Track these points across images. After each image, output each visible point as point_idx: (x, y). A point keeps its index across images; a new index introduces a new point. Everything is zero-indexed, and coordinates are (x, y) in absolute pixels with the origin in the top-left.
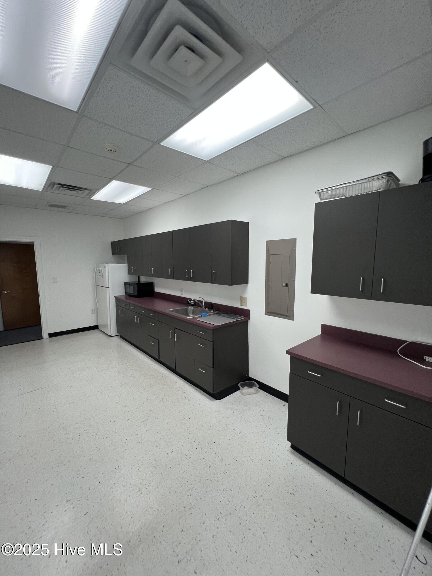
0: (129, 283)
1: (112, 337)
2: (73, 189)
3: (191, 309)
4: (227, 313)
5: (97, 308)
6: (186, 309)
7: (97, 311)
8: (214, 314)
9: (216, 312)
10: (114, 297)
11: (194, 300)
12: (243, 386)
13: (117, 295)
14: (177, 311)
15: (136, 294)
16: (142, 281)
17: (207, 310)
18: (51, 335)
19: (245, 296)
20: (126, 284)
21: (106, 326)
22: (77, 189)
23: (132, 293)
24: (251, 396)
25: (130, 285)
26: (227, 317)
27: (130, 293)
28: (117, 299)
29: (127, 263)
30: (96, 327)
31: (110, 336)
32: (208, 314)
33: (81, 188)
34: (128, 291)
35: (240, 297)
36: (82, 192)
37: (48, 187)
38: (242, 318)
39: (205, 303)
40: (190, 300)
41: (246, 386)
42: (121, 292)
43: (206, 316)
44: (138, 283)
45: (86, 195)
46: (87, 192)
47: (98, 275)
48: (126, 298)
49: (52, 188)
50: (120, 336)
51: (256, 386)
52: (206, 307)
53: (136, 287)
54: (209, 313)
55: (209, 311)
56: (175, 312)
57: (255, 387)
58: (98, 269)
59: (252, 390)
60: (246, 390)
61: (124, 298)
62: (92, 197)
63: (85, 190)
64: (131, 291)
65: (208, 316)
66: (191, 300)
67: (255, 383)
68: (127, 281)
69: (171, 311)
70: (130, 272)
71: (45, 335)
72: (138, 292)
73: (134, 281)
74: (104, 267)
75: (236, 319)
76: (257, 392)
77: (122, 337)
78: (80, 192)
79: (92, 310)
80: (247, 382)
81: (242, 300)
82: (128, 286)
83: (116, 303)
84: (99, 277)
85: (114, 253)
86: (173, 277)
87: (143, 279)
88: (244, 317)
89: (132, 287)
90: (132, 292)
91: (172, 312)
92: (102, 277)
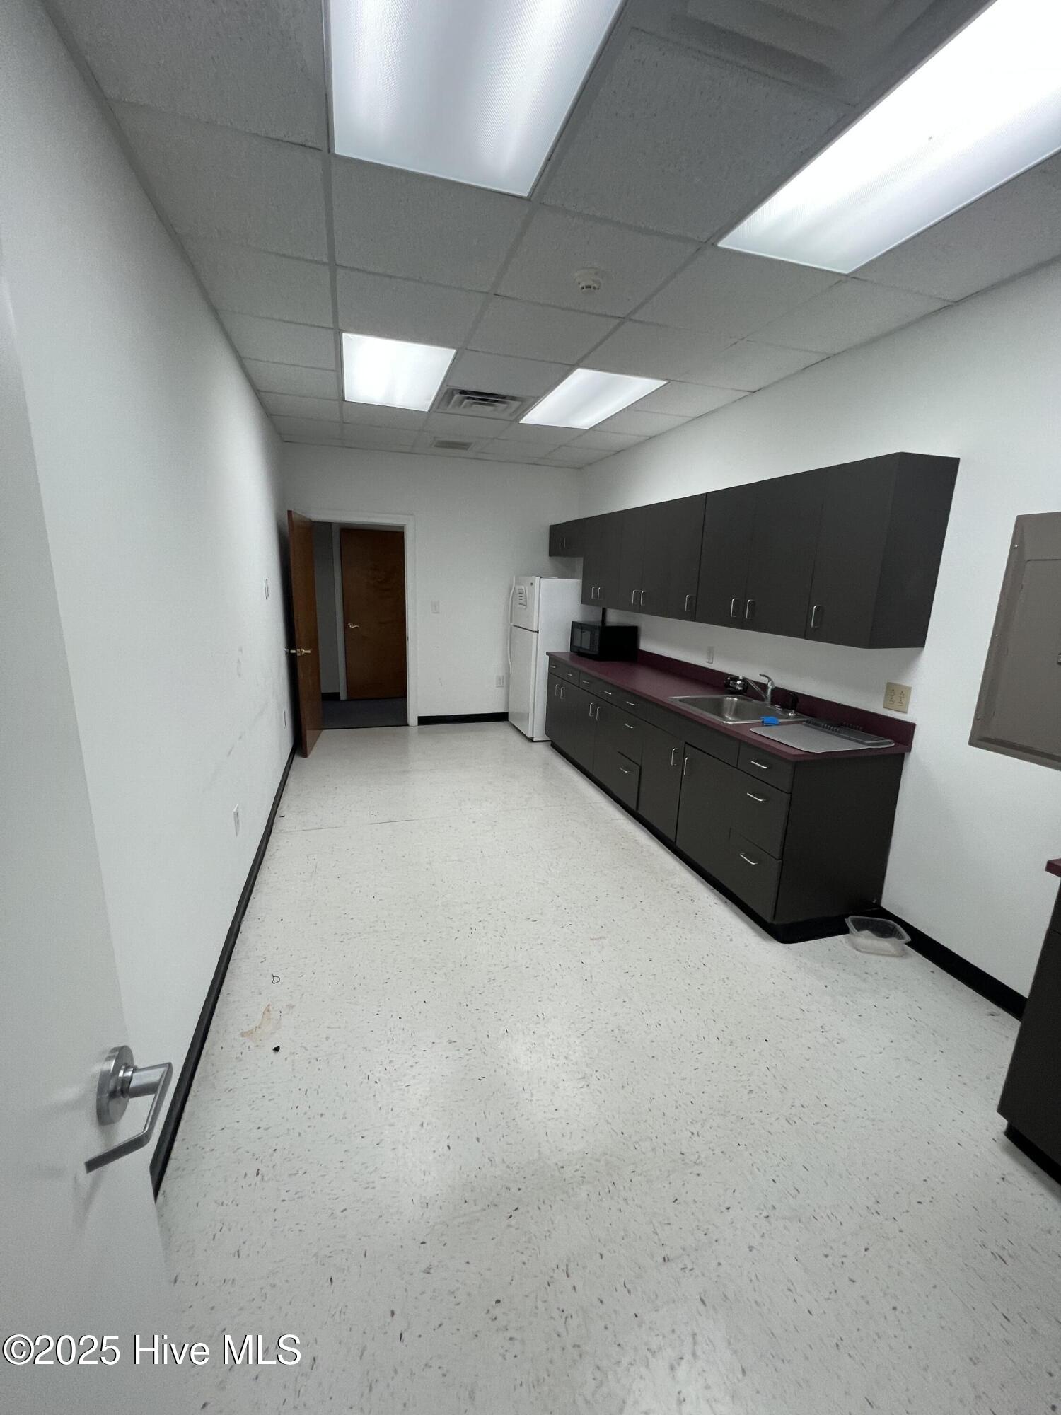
0: (580, 624)
1: (535, 742)
2: (487, 400)
3: (732, 702)
4: (840, 725)
5: (508, 675)
6: (718, 699)
7: (507, 681)
8: (800, 722)
9: (803, 717)
10: (547, 654)
11: (744, 680)
12: (860, 926)
13: (553, 649)
14: (694, 702)
15: (596, 651)
16: (611, 621)
17: (778, 709)
18: (424, 721)
19: (906, 682)
20: (574, 625)
21: (524, 717)
22: (496, 401)
23: (585, 649)
24: (880, 958)
25: (582, 629)
26: (839, 736)
27: (581, 647)
28: (553, 658)
29: (581, 576)
30: (502, 717)
31: (531, 740)
32: (781, 720)
33: (504, 397)
34: (577, 643)
35: (889, 685)
36: (505, 405)
37: (440, 403)
38: (890, 743)
39: (773, 691)
40: (732, 679)
41: (868, 930)
42: (561, 645)
43: (776, 725)
44: (600, 624)
45: (511, 415)
46: (515, 404)
47: (517, 601)
48: (571, 658)
49: (449, 402)
50: (550, 743)
51: (900, 936)
52: (774, 702)
53: (597, 634)
54: (782, 718)
55: (781, 711)
56: (690, 704)
57: (894, 940)
58: (518, 587)
59: (886, 944)
60: (866, 939)
61: (567, 658)
62: (523, 417)
63: (511, 400)
64: (585, 642)
65: (781, 724)
66: (736, 679)
67: (899, 927)
68: (578, 619)
69: (680, 700)
70: (586, 599)
71: (413, 719)
72: (600, 647)
73: (592, 620)
74: (532, 584)
75: (869, 745)
76: (903, 955)
77: (555, 747)
78: (501, 406)
79: (499, 679)
80: (872, 920)
81: (896, 693)
82: (578, 631)
83: (550, 669)
84: (519, 606)
85: (554, 551)
86: (693, 616)
87: (615, 618)
88: (895, 741)
89: (587, 635)
90: (586, 645)
91: (681, 704)
92: (524, 607)
